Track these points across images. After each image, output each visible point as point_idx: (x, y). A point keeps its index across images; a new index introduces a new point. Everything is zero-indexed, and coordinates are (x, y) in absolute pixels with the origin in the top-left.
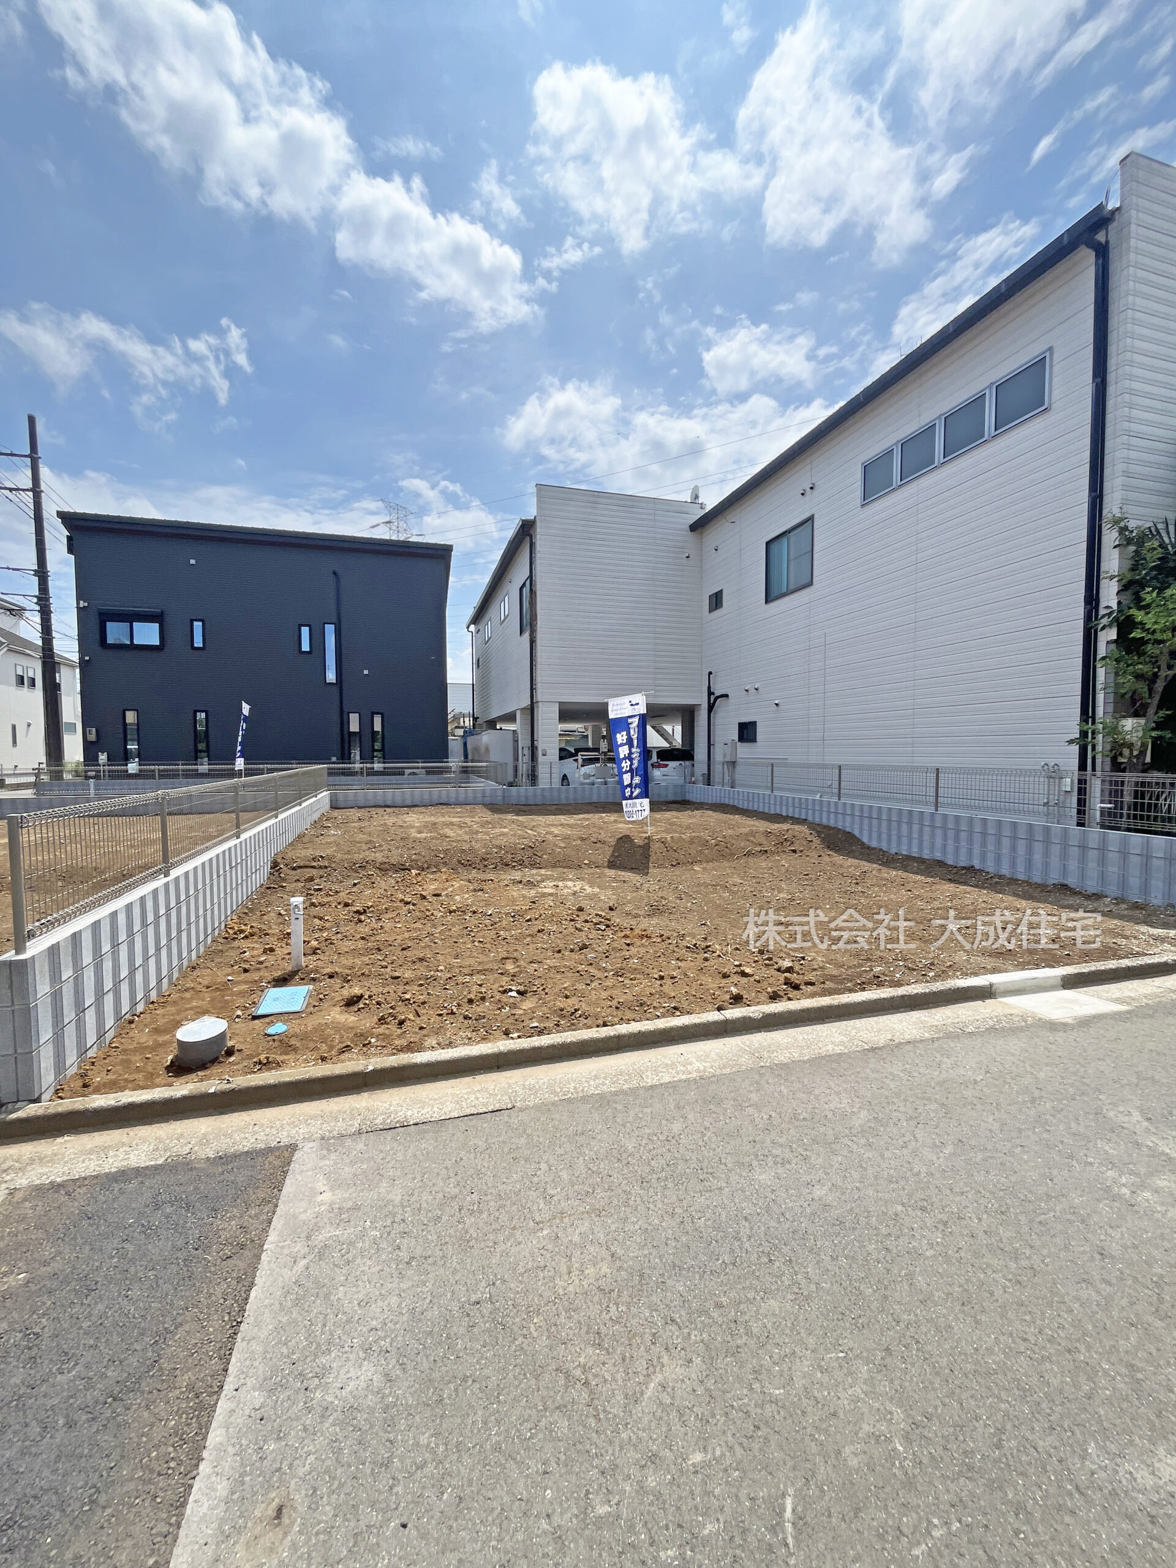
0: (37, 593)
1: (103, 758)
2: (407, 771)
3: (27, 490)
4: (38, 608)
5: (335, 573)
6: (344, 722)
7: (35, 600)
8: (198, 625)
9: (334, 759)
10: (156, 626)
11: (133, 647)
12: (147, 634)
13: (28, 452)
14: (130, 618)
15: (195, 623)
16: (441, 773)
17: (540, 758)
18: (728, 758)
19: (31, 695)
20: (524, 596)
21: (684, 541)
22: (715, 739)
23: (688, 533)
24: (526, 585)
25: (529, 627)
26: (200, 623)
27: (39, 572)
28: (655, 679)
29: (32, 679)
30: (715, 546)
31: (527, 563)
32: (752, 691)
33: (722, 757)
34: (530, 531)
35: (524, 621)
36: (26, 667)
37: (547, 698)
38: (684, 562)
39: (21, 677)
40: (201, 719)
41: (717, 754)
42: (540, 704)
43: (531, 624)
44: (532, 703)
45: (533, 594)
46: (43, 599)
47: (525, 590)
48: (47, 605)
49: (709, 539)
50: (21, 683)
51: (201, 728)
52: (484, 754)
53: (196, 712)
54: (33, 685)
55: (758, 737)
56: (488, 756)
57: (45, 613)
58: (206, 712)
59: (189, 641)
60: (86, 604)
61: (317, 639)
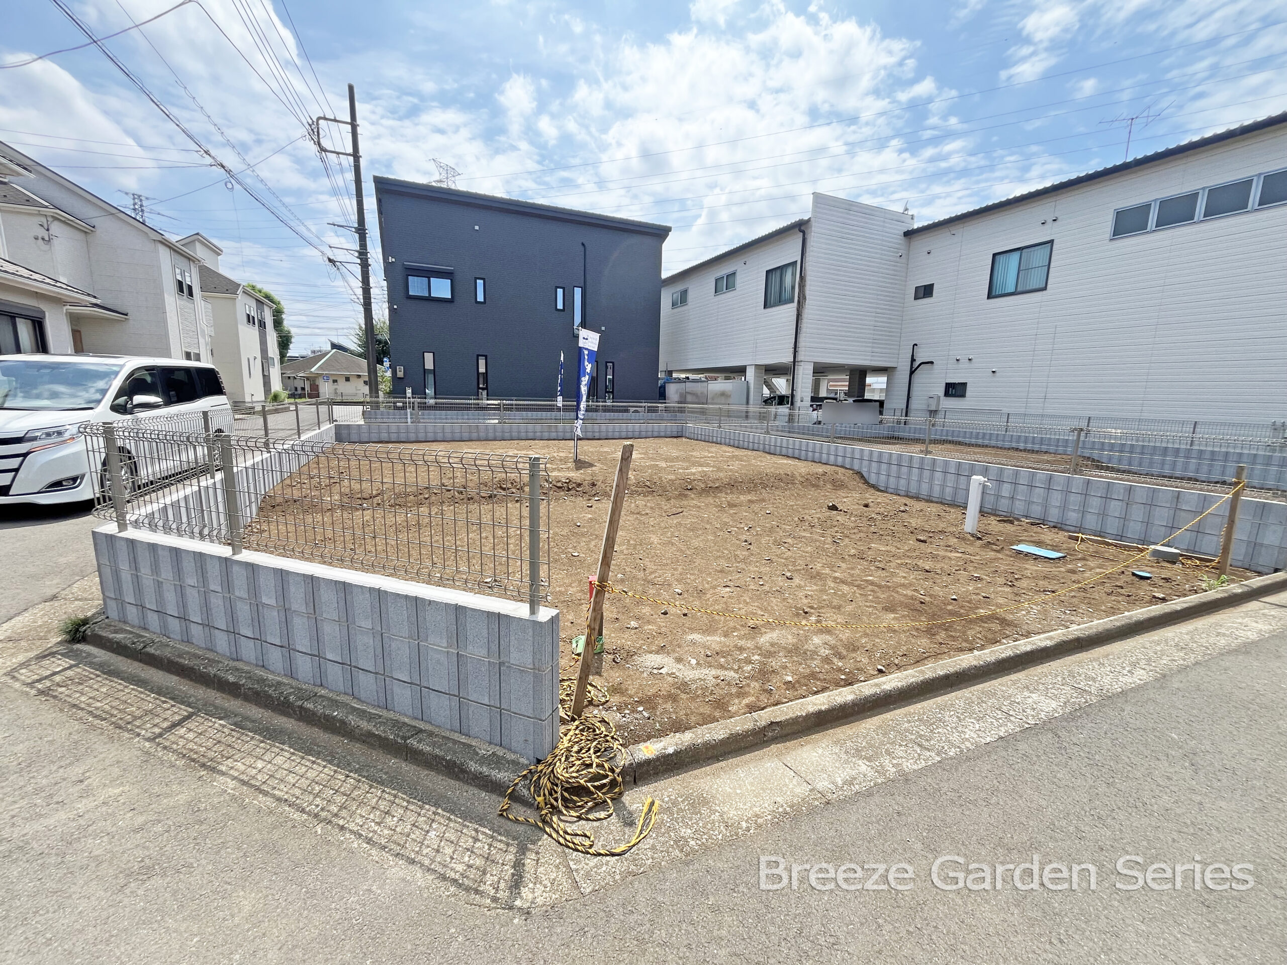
0: (358, 248)
1: (409, 391)
2: (632, 409)
3: (349, 155)
4: (359, 261)
5: (583, 244)
7: (356, 254)
8: (480, 283)
11: (430, 299)
12: (441, 289)
13: (349, 120)
14: (429, 274)
15: (478, 281)
17: (798, 403)
18: (933, 408)
19: (254, 331)
20: (775, 278)
21: (899, 244)
22: (914, 393)
23: (903, 237)
24: (782, 269)
25: (795, 304)
26: (482, 281)
27: (359, 230)
28: (873, 347)
29: (253, 318)
30: (928, 249)
31: (788, 252)
32: (964, 360)
33: (924, 407)
34: (802, 228)
35: (773, 298)
36: (250, 307)
37: (807, 359)
38: (898, 259)
39: (248, 316)
40: (482, 362)
41: (914, 404)
42: (802, 364)
43: (799, 302)
44: (794, 361)
45: (802, 278)
46: (363, 254)
47: (778, 273)
48: (367, 260)
49: (921, 244)
50: (249, 321)
51: (482, 370)
52: (713, 399)
53: (478, 356)
54: (254, 323)
55: (968, 393)
56: (723, 400)
57: (365, 266)
58: (486, 356)
59: (473, 296)
60: (393, 260)
61: (569, 299)
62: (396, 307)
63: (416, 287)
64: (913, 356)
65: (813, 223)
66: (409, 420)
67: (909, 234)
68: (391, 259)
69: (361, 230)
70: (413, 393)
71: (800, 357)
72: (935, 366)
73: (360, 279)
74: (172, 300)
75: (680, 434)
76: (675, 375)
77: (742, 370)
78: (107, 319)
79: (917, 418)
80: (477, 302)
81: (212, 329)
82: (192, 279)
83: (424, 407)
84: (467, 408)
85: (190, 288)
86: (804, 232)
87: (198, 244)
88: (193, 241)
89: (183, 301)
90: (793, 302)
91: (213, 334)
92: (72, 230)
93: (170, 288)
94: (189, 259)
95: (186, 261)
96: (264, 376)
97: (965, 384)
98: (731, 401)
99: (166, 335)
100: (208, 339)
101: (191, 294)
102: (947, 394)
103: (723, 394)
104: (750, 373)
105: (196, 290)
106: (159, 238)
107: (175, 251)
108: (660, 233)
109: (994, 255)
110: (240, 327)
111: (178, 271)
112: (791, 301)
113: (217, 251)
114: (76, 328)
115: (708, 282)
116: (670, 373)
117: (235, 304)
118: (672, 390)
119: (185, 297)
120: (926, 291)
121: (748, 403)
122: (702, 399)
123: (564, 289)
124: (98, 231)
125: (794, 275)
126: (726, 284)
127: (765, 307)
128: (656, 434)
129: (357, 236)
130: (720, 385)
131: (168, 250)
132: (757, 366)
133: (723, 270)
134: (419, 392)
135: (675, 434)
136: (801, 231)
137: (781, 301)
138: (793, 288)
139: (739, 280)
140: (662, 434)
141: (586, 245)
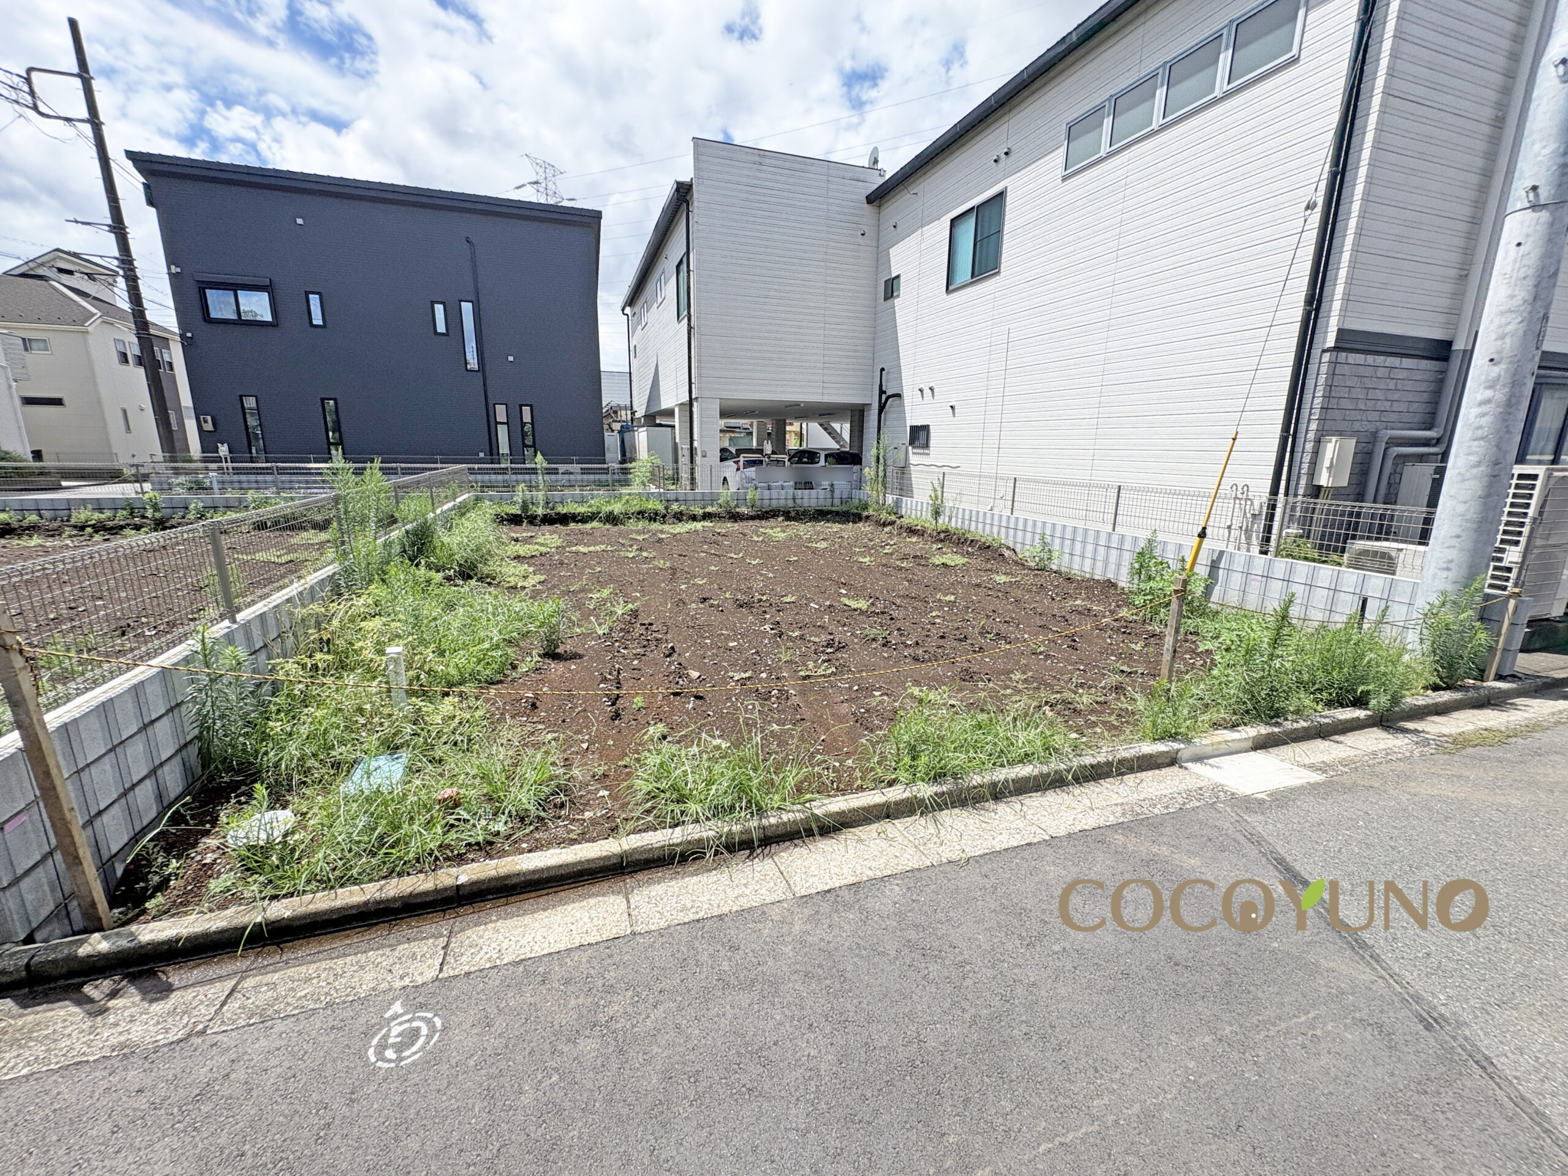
0: (117, 254)
2: (561, 471)
3: (84, 121)
5: (468, 240)
6: (490, 412)
8: (314, 298)
9: (482, 455)
10: (265, 296)
11: (240, 322)
12: (256, 306)
13: (76, 70)
14: (235, 288)
15: (311, 296)
16: (597, 473)
21: (864, 216)
23: (866, 206)
24: (683, 262)
25: (687, 314)
26: (316, 297)
27: (115, 228)
30: (893, 220)
32: (927, 392)
34: (685, 195)
38: (860, 239)
39: (124, 354)
40: (330, 408)
46: (125, 262)
47: (683, 268)
48: (133, 270)
49: (888, 214)
50: (125, 361)
53: (323, 400)
55: (933, 442)
57: (131, 277)
58: (335, 400)
59: (306, 317)
60: (179, 270)
61: (454, 319)
62: (189, 335)
63: (220, 305)
64: (881, 386)
65: (694, 192)
67: (874, 196)
68: (174, 269)
69: (118, 228)
70: (230, 452)
72: (902, 400)
80: (313, 326)
86: (686, 202)
97: (928, 429)
102: (912, 443)
109: (952, 222)
120: (893, 288)
123: (445, 304)
129: (113, 236)
136: (683, 200)
141: (473, 239)
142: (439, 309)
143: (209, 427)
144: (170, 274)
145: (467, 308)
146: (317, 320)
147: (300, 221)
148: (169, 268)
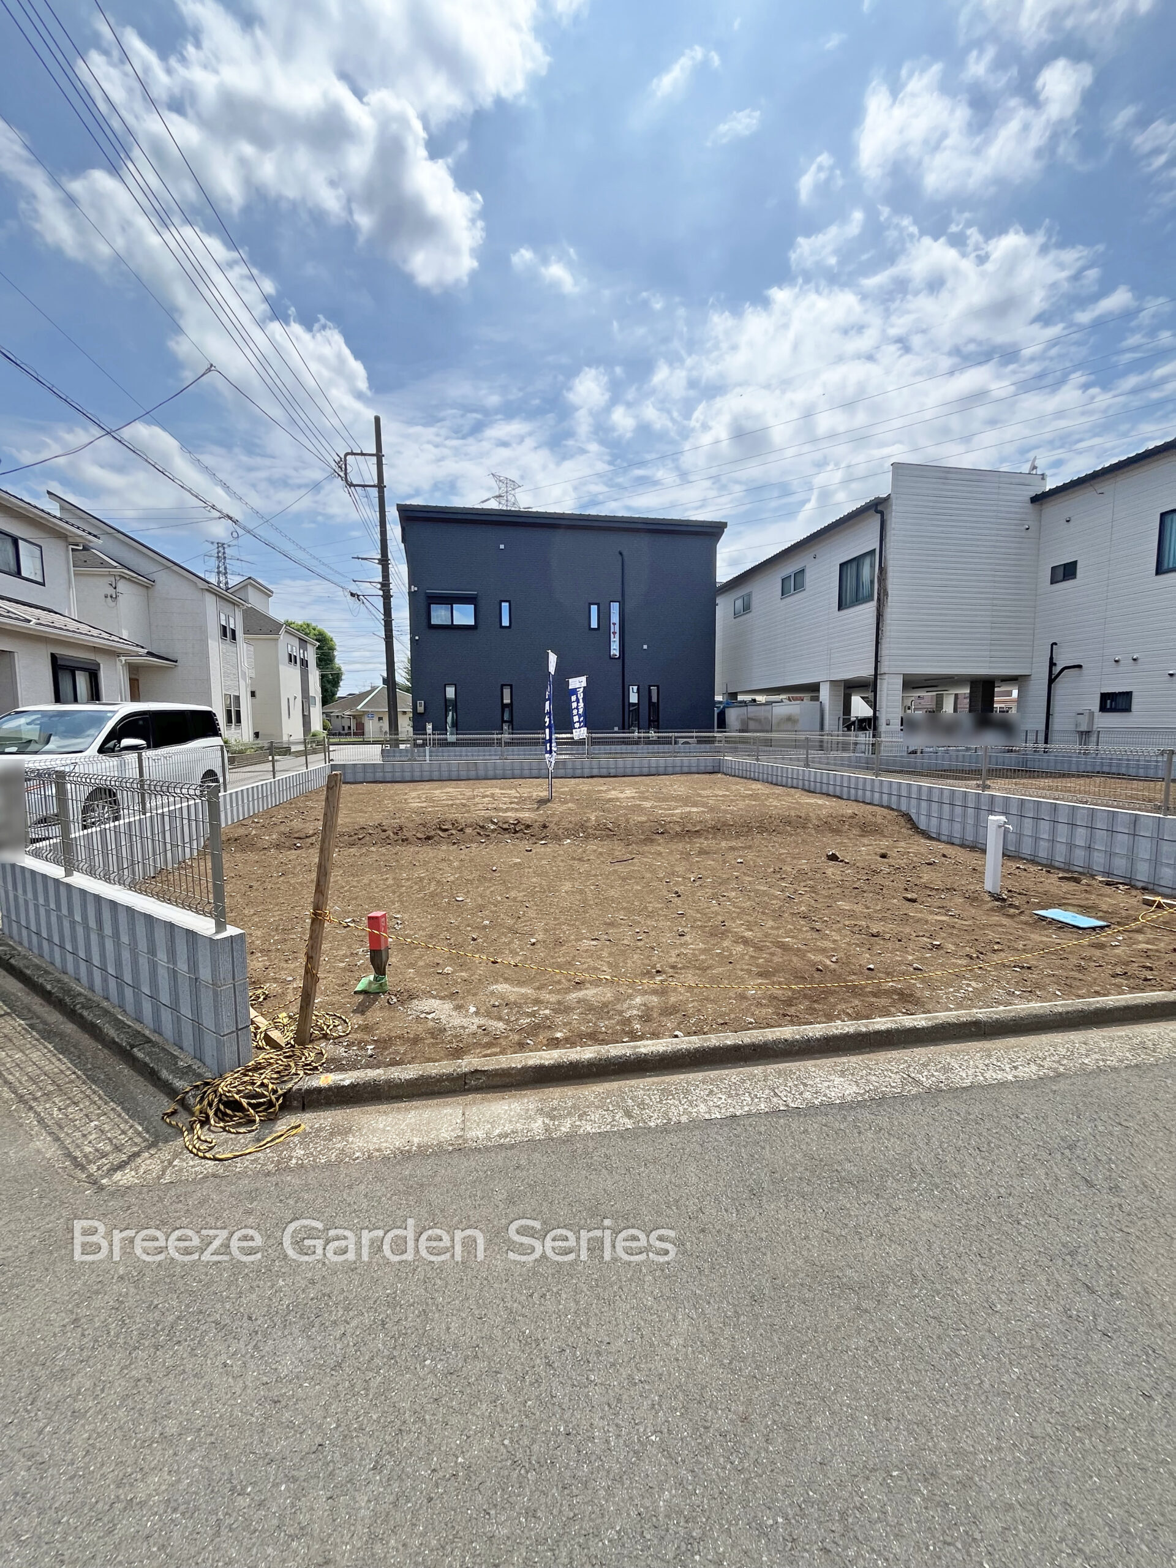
0: (381, 580)
1: (429, 727)
2: (682, 741)
3: (374, 486)
4: (381, 593)
5: (621, 553)
6: (625, 695)
7: (379, 586)
8: (505, 605)
9: (616, 729)
10: (471, 608)
11: (452, 627)
12: (464, 615)
13: (374, 452)
14: (450, 600)
15: (503, 604)
16: (713, 742)
17: (883, 727)
18: (1084, 728)
19: (295, 672)
20: (851, 571)
21: (1026, 514)
22: (1056, 708)
23: (1029, 505)
24: (858, 560)
25: (874, 603)
26: (507, 604)
27: (382, 561)
28: (991, 651)
29: (295, 657)
30: (1066, 517)
31: (864, 540)
32: (1126, 662)
33: (1072, 727)
34: (879, 508)
35: (849, 596)
36: (292, 646)
37: (893, 670)
38: (1024, 534)
39: (290, 655)
40: (507, 692)
41: (1057, 724)
42: (886, 677)
43: (879, 599)
44: (876, 675)
45: (882, 570)
46: (385, 585)
47: (854, 565)
48: (389, 591)
49: (1054, 510)
50: (291, 661)
51: (507, 701)
52: (778, 724)
53: (503, 686)
54: (296, 662)
55: (1135, 706)
56: (789, 726)
57: (387, 597)
58: (511, 686)
59: (498, 620)
60: (416, 589)
61: (604, 616)
62: (417, 638)
63: (439, 615)
64: (1051, 658)
65: (894, 501)
66: (428, 758)
67: (1037, 499)
68: (413, 588)
69: (384, 561)
70: (433, 729)
71: (883, 669)
72: (1084, 671)
73: (383, 612)
74: (215, 646)
75: (716, 769)
76: (740, 698)
77: (814, 688)
78: (158, 667)
79: (1064, 745)
80: (502, 627)
81: (254, 671)
82: (236, 622)
83: (446, 744)
84: (489, 743)
85: (233, 632)
86: (882, 513)
87: (250, 589)
88: (246, 585)
89: (227, 646)
90: (873, 600)
91: (253, 676)
92: (137, 586)
93: (214, 631)
94: (234, 604)
95: (231, 606)
96: (304, 715)
97: (1128, 695)
98: (798, 727)
99: (208, 680)
100: (249, 681)
101: (234, 637)
102: (1103, 708)
103: (790, 719)
104: (825, 693)
105: (239, 634)
106: (206, 586)
107: (220, 597)
108: (713, 531)
109: (1163, 515)
110: (281, 667)
111: (223, 617)
112: (870, 598)
113: (267, 593)
114: (133, 677)
115: (772, 584)
116: (734, 695)
117: (276, 645)
118: (733, 716)
119: (228, 641)
120: (1068, 571)
121: (822, 728)
122: (766, 725)
123: (598, 604)
124: (158, 586)
125: (872, 566)
126: (794, 584)
127: (839, 610)
128: (686, 769)
129: (380, 566)
130: (785, 707)
131: (214, 597)
132: (833, 683)
133: (789, 568)
134: (440, 728)
135: (710, 769)
136: (877, 512)
137: (858, 600)
138: (872, 582)
139: (809, 576)
140: (694, 769)
141: (625, 553)
142: (594, 608)
143: (421, 709)
144: (410, 593)
145: (615, 608)
146: (505, 622)
147: (502, 547)
148: (410, 588)
